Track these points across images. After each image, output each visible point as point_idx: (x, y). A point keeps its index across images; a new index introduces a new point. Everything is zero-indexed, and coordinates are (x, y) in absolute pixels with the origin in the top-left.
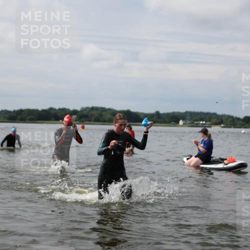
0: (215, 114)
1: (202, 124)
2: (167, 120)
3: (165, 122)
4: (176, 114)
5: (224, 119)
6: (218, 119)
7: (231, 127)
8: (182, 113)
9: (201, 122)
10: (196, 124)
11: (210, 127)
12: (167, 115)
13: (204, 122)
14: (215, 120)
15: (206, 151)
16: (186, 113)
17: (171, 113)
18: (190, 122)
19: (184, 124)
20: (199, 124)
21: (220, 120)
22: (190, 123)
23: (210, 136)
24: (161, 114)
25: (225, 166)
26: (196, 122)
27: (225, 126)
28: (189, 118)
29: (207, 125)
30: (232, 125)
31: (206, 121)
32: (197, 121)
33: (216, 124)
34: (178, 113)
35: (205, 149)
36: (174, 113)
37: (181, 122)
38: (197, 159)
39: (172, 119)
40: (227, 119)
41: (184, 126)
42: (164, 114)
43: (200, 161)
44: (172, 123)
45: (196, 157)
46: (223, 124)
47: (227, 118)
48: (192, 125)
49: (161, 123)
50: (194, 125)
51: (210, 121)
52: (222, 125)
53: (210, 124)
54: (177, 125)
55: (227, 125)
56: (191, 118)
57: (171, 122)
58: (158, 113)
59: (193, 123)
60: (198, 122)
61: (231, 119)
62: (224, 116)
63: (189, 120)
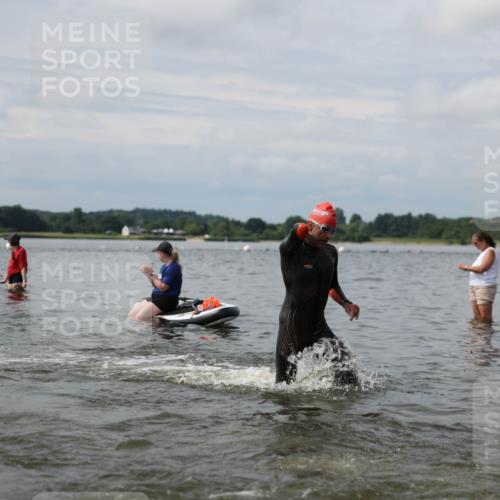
0: (192, 214)
1: (168, 234)
2: (97, 226)
3: (93, 231)
4: (115, 214)
5: (209, 223)
6: (198, 224)
7: (223, 240)
8: (127, 212)
9: (166, 231)
10: (156, 234)
11: (184, 240)
12: (98, 216)
13: (171, 231)
14: (192, 227)
15: (167, 287)
16: (136, 211)
17: (104, 212)
18: (143, 230)
19: (131, 234)
20: (162, 233)
21: (202, 227)
22: (144, 232)
23: (175, 259)
24: (86, 214)
25: (195, 316)
26: (155, 231)
27: (212, 237)
28: (141, 221)
29: (176, 237)
30: (224, 235)
31: (175, 229)
32: (157, 227)
33: (196, 234)
34: (121, 211)
35: (166, 284)
36: (111, 211)
37: (126, 231)
38: (151, 304)
39: (108, 224)
40: (216, 224)
41: (133, 239)
42: (91, 214)
43: (156, 309)
44: (108, 232)
45: (148, 300)
46: (208, 233)
47: (215, 221)
48: (148, 235)
49: (85, 232)
50: (152, 236)
51: (182, 228)
52: (207, 236)
53: (184, 235)
54: (119, 236)
55: (215, 235)
56: (146, 223)
57: (106, 230)
58: (78, 212)
59: (150, 233)
60: (160, 230)
61: (223, 224)
62: (209, 217)
63: (141, 227)
